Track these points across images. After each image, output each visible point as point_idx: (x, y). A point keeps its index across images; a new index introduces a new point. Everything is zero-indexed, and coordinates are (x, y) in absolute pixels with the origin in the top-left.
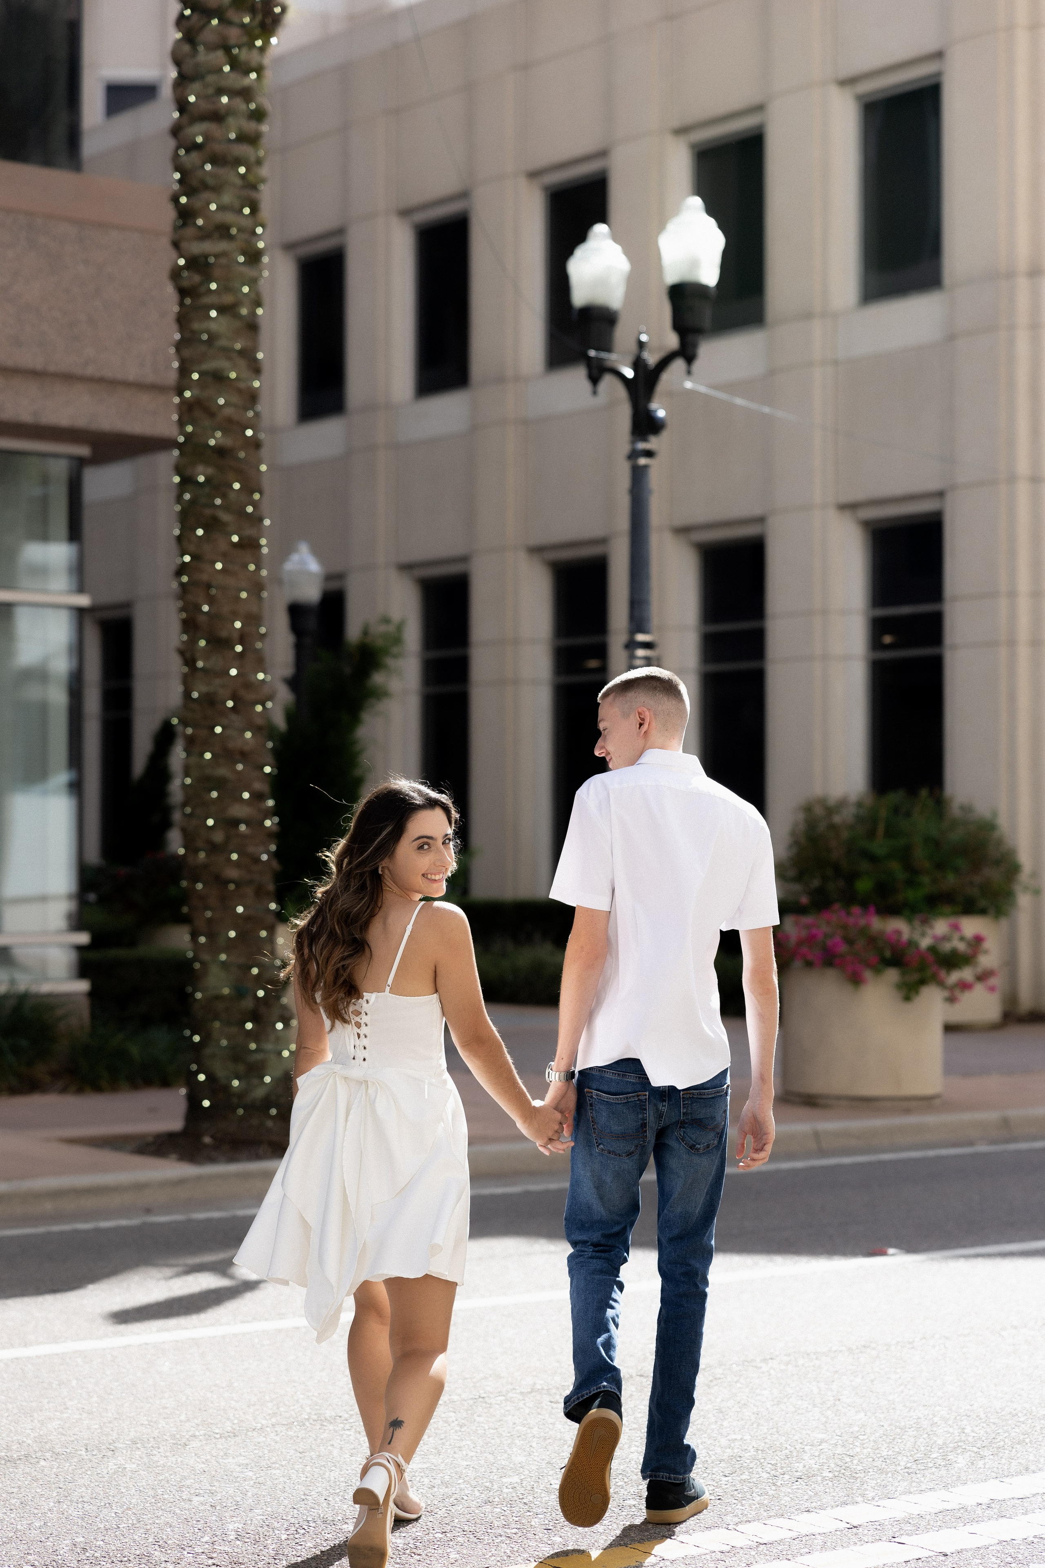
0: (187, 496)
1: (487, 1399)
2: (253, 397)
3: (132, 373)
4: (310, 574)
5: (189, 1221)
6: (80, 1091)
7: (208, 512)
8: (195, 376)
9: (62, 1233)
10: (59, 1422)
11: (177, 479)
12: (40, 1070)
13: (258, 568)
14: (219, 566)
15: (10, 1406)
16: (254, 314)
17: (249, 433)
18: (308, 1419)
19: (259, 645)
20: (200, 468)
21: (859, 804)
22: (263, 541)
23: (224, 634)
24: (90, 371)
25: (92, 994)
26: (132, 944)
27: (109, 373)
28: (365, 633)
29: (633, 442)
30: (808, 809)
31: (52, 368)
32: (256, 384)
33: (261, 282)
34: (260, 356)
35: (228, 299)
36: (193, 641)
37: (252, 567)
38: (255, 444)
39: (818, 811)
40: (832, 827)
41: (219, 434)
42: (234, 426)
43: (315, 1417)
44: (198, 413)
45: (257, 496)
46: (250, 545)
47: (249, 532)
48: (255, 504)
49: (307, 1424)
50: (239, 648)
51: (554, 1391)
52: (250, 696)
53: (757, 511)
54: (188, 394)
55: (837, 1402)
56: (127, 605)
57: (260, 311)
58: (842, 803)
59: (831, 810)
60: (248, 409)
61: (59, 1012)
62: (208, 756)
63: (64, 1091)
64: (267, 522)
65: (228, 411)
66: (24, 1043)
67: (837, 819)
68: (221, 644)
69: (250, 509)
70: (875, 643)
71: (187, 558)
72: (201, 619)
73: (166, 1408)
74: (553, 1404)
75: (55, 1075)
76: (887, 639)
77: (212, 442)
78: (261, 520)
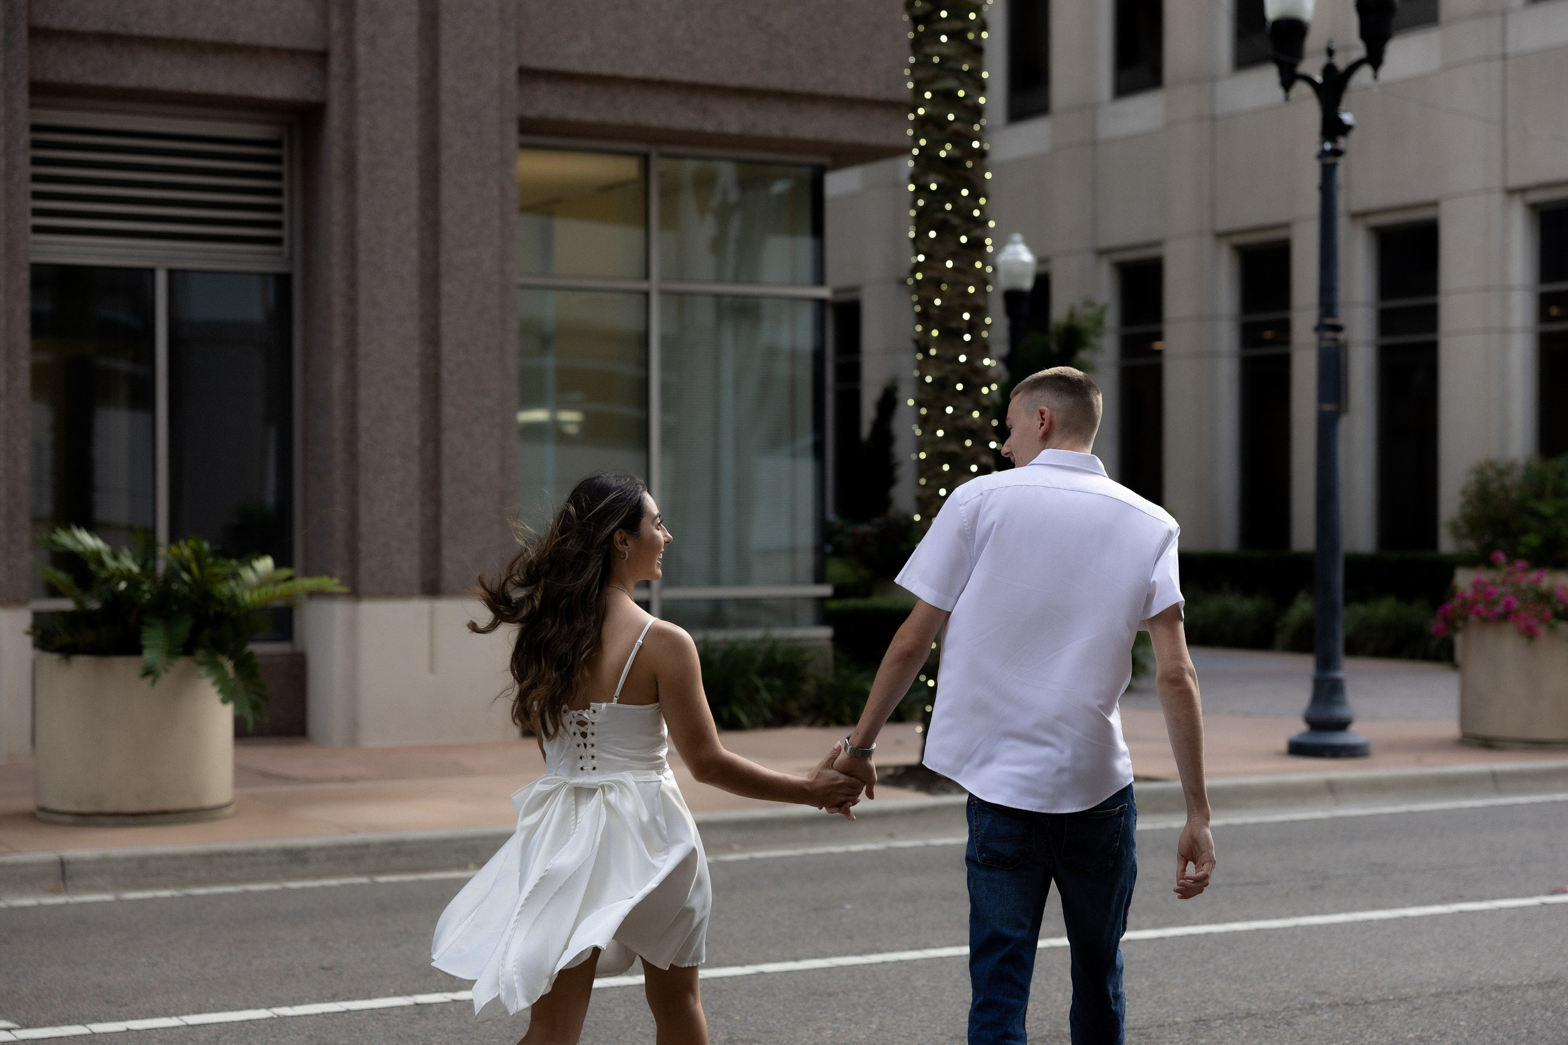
0: (921, 203)
1: (1207, 1022)
2: (978, 112)
3: (868, 90)
4: (1024, 264)
5: (928, 846)
6: (826, 725)
7: (939, 216)
8: (928, 95)
9: (817, 855)
10: (830, 1032)
11: (912, 187)
12: (793, 707)
13: (984, 266)
14: (949, 264)
15: (788, 1015)
16: (979, 37)
17: (976, 144)
18: (1048, 1036)
19: (985, 334)
20: (932, 177)
21: (1528, 468)
22: (988, 241)
23: (954, 324)
24: (832, 90)
25: (836, 639)
26: (867, 594)
27: (848, 91)
28: (1071, 316)
29: (1323, 143)
30: (1480, 471)
31: (799, 88)
32: (982, 100)
33: (985, 9)
34: (985, 75)
35: (957, 25)
36: (927, 331)
37: (978, 265)
38: (981, 154)
39: (1491, 473)
40: (1503, 487)
41: (949, 146)
42: (962, 140)
43: (1055, 1034)
44: (929, 128)
45: (982, 201)
46: (976, 246)
47: (977, 232)
48: (980, 208)
49: (1048, 1040)
50: (967, 337)
51: (1267, 1016)
52: (976, 380)
53: (1431, 196)
54: (921, 111)
55: (1531, 1035)
56: (856, 289)
57: (985, 35)
58: (1512, 466)
59: (1502, 473)
60: (974, 124)
61: (807, 656)
62: (940, 433)
63: (812, 724)
64: (992, 224)
65: (958, 126)
66: (778, 683)
67: (1508, 481)
68: (951, 334)
69: (976, 213)
70: (1544, 316)
71: (921, 258)
72: (932, 311)
73: (923, 1021)
74: (1267, 1029)
75: (804, 711)
76: (1554, 311)
77: (943, 154)
78: (986, 222)
